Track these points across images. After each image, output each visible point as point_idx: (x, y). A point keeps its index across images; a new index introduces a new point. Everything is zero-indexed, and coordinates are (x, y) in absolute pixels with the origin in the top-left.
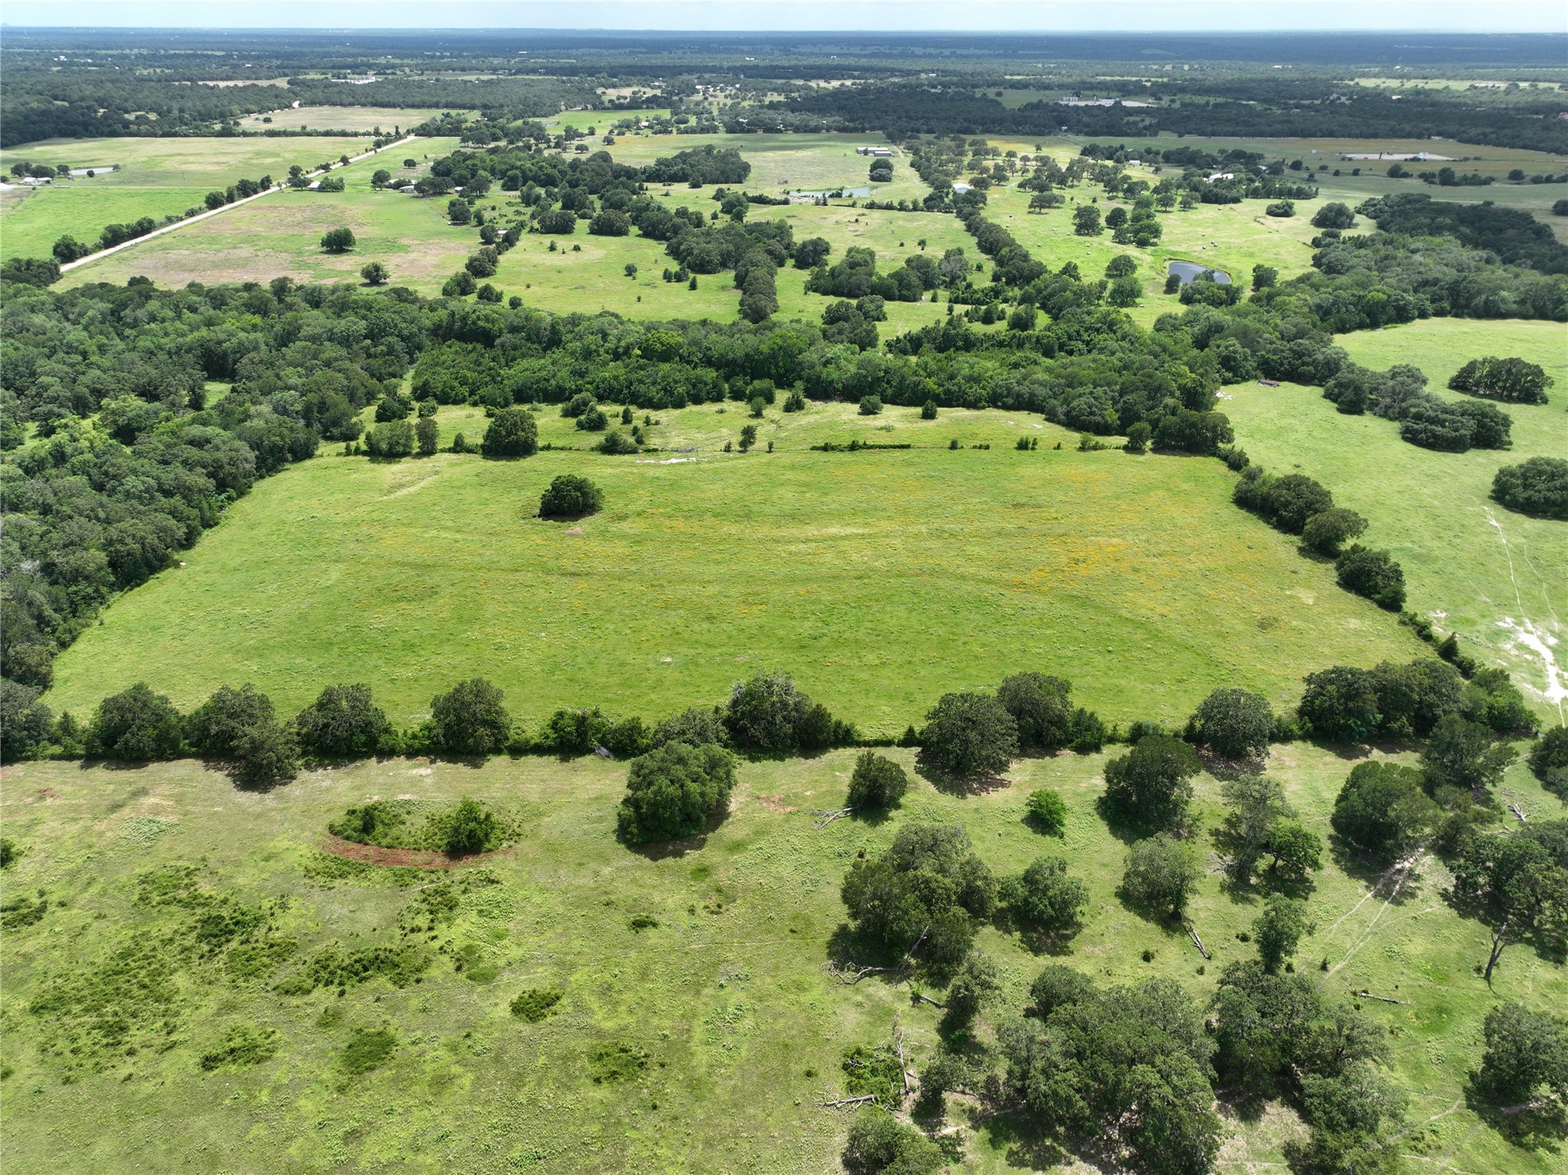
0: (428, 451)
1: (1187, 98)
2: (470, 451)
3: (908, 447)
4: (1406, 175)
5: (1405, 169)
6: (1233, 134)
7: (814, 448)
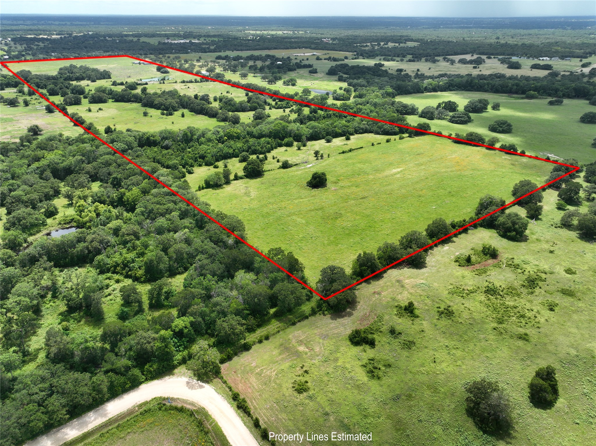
0: (228, 182)
1: (213, 39)
2: (241, 178)
3: (362, 148)
4: (321, 59)
5: (321, 57)
6: (247, 50)
7: (340, 153)
